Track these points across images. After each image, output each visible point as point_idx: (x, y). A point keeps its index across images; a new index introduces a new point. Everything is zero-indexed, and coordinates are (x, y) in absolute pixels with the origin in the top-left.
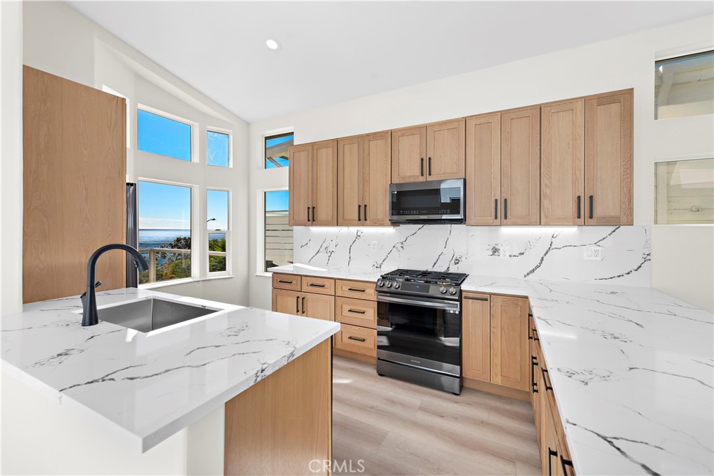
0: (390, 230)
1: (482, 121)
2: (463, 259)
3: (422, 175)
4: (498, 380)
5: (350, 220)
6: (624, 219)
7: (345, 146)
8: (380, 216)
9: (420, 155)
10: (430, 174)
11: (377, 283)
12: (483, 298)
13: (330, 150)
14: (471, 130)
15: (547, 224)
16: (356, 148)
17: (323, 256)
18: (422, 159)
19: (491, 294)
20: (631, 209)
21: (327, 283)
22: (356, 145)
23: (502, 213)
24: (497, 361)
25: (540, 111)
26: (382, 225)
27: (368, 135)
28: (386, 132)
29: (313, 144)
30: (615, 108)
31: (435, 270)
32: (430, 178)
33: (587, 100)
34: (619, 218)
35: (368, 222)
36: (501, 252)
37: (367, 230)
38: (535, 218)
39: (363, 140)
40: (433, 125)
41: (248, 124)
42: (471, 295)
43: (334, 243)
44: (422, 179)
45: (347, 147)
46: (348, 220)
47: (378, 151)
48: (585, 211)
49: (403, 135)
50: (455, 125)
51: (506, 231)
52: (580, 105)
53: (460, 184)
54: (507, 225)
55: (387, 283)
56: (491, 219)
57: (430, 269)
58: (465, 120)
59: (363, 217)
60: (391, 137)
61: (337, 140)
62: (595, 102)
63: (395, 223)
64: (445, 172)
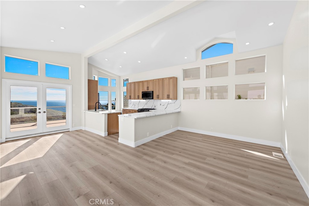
1: (156, 80)
6: (175, 98)
13: (133, 84)
14: (154, 82)
18: (147, 87)
22: (137, 83)
23: (158, 98)
25: (163, 79)
26: (141, 99)
28: (142, 81)
30: (172, 80)
32: (149, 91)
34: (172, 98)
37: (139, 100)
38: (162, 98)
39: (139, 83)
40: (149, 80)
41: (120, 77)
44: (147, 91)
46: (136, 98)
47: (141, 85)
49: (145, 82)
52: (168, 79)
58: (153, 80)
59: (138, 98)
61: (134, 82)
63: (143, 99)
64: (150, 90)
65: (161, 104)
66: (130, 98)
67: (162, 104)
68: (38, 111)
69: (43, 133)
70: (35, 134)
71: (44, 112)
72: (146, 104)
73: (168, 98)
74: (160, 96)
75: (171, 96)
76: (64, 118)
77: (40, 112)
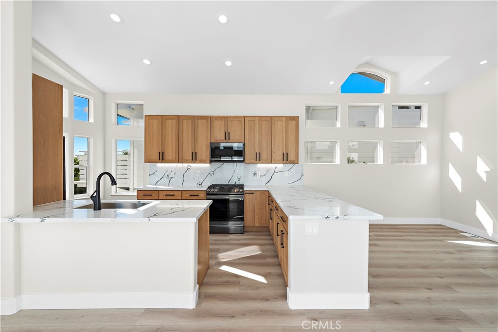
0: (207, 165)
1: (251, 119)
2: (242, 178)
3: (226, 139)
4: (257, 225)
5: (187, 160)
6: (296, 162)
7: (184, 121)
8: (204, 158)
9: (225, 130)
10: (229, 140)
11: (206, 191)
12: (252, 193)
13: (174, 121)
14: (247, 122)
15: (274, 163)
16: (190, 123)
17: (166, 180)
18: (226, 133)
19: (255, 191)
20: (298, 158)
21: (176, 193)
22: (190, 121)
23: (259, 159)
24: (257, 217)
25: (271, 119)
26: (205, 163)
27: (197, 116)
28: (207, 117)
29: (162, 116)
30: (294, 122)
31: (229, 184)
33: (286, 117)
34: (294, 161)
35: (197, 161)
36: (257, 174)
37: (193, 165)
38: (270, 160)
39: (194, 119)
40: (230, 117)
41: (104, 94)
42: (248, 192)
43: (173, 172)
45: (185, 121)
46: (185, 160)
47: (202, 126)
48: (285, 159)
49: (216, 120)
50: (240, 119)
51: (260, 166)
52: (284, 119)
53: (241, 145)
54: (260, 163)
55: (212, 190)
56: (254, 161)
57: (227, 184)
58: (245, 117)
59: (194, 158)
60: (210, 119)
61: (179, 116)
62: (289, 119)
63: (211, 162)
64: (236, 139)
65: (255, 174)
66: (162, 158)
67: (259, 174)
72: (212, 173)
74: (264, 156)
75: (292, 157)
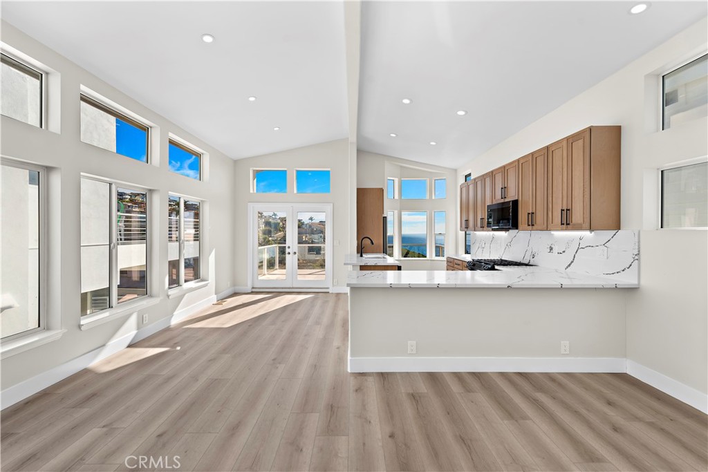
1: (525, 160)
2: (536, 254)
3: (502, 198)
9: (502, 185)
10: (505, 197)
13: (472, 186)
14: (520, 167)
18: (502, 189)
22: (480, 181)
25: (547, 151)
30: (581, 142)
32: (506, 200)
36: (554, 250)
39: (483, 179)
41: (456, 170)
46: (478, 228)
47: (488, 185)
50: (515, 164)
58: (518, 160)
59: (482, 226)
60: (492, 175)
61: (475, 179)
62: (571, 141)
64: (511, 196)
65: (551, 249)
66: (467, 228)
67: (556, 249)
68: (287, 250)
69: (293, 288)
70: (283, 288)
71: (295, 253)
72: (509, 245)
73: (567, 222)
74: (540, 218)
75: (577, 216)
76: (322, 266)
77: (289, 253)
